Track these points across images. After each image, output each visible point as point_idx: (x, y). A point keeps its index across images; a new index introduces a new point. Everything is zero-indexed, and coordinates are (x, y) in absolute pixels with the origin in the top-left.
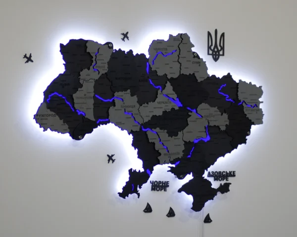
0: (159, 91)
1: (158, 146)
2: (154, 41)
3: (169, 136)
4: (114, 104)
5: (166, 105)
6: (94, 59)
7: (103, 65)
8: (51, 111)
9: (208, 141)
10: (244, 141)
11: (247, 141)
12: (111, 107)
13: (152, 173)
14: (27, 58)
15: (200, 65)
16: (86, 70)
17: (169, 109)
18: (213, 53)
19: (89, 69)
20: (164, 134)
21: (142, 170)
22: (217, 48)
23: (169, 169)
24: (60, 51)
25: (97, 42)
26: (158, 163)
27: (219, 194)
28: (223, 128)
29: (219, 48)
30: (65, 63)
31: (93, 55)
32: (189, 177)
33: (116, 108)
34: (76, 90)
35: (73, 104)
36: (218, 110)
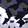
1: (12, 12)
3: (14, 10)
21: (8, 18)
23: (14, 18)
26: (12, 16)
27: (25, 23)
32: (19, 20)
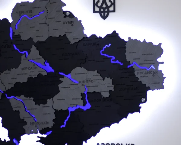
0: (23, 57)
1: (23, 115)
2: (17, 4)
3: (35, 104)
5: (31, 70)
9: (88, 110)
10: (138, 110)
11: (141, 110)
13: (19, 143)
15: (72, 25)
17: (35, 75)
18: (100, 10)
20: (30, 102)
21: (8, 139)
22: (106, 4)
23: (39, 139)
28: (106, 95)
29: (109, 4)
36: (98, 74)
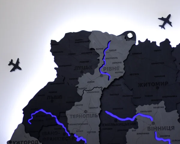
4: (135, 125)
6: (101, 58)
7: (115, 65)
8: (31, 135)
12: (130, 130)
14: (13, 64)
16: (88, 74)
19: (92, 73)
24: (51, 51)
25: (106, 33)
30: (57, 67)
31: (100, 52)
33: (139, 130)
34: (71, 105)
35: (66, 125)
